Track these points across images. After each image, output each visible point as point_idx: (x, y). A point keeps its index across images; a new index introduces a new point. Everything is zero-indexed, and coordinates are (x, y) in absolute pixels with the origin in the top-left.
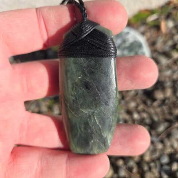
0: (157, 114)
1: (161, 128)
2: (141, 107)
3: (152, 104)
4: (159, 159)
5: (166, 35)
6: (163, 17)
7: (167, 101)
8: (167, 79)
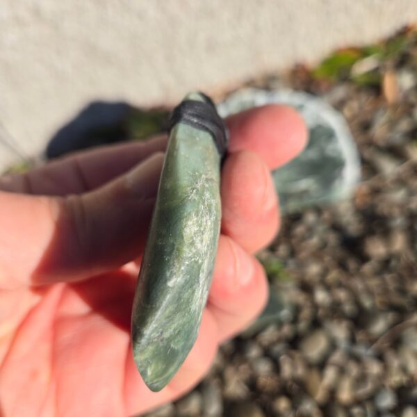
0: (370, 292)
1: (380, 326)
2: (334, 275)
3: (358, 269)
4: (372, 398)
5: (395, 106)
6: (389, 63)
7: (393, 263)
8: (396, 211)
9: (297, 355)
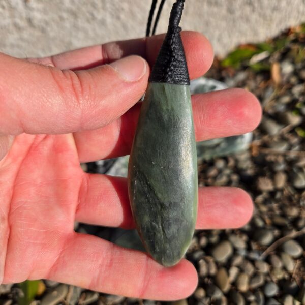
1: (268, 239)
4: (262, 288)
5: (280, 86)
9: (211, 260)
